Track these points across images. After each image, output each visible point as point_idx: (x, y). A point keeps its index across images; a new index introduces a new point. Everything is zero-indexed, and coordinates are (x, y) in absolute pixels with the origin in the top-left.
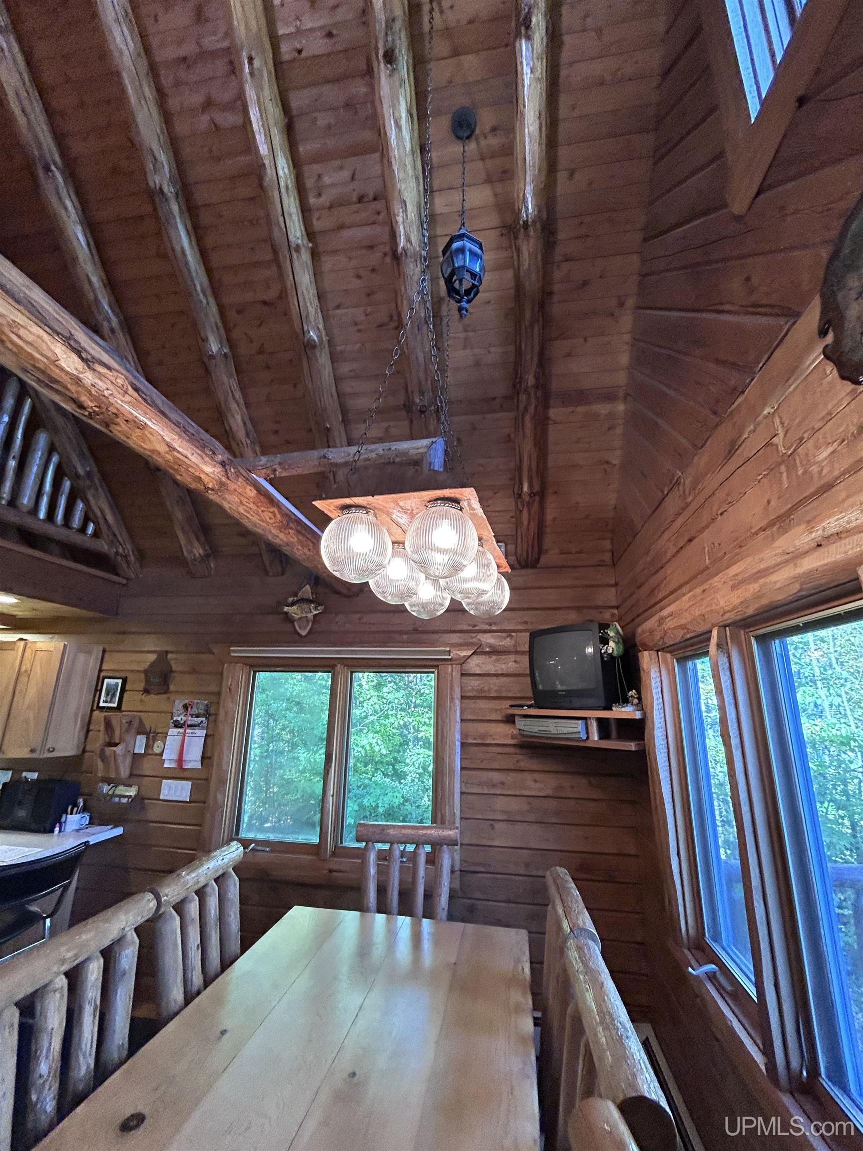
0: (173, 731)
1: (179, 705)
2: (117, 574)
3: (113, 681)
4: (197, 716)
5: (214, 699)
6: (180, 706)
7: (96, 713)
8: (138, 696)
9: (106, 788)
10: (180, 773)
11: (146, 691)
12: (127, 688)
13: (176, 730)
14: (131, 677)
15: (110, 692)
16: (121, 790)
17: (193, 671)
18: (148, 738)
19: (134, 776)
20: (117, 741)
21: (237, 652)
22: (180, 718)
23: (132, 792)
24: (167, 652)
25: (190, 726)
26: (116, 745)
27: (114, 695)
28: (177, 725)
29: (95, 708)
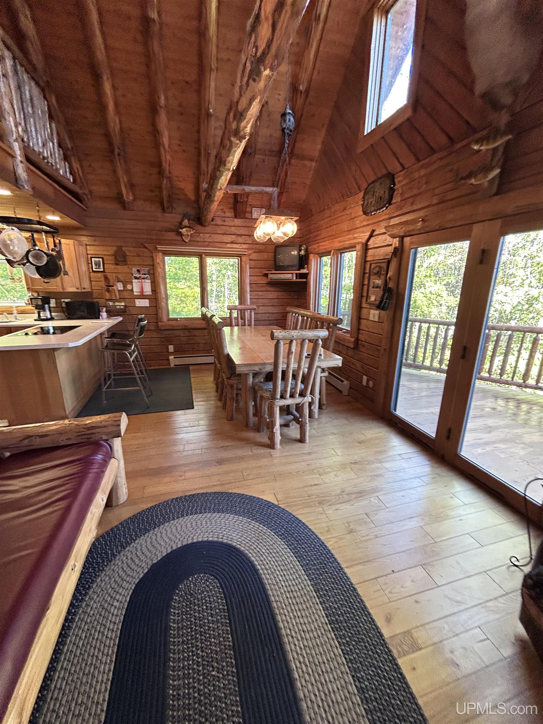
0: (134, 281)
1: (134, 270)
2: (81, 203)
3: (97, 259)
4: (145, 274)
5: (151, 267)
6: (136, 271)
7: (92, 274)
8: (113, 267)
9: (111, 304)
10: (142, 296)
11: (117, 264)
12: (105, 262)
13: (136, 281)
14: (105, 258)
15: (97, 264)
16: (117, 304)
17: (138, 256)
18: (123, 284)
19: (121, 299)
20: (112, 285)
21: (159, 247)
22: (137, 275)
23: (123, 304)
24: (121, 247)
25: (143, 278)
26: (113, 286)
27: (99, 266)
28: (136, 278)
29: (91, 271)
